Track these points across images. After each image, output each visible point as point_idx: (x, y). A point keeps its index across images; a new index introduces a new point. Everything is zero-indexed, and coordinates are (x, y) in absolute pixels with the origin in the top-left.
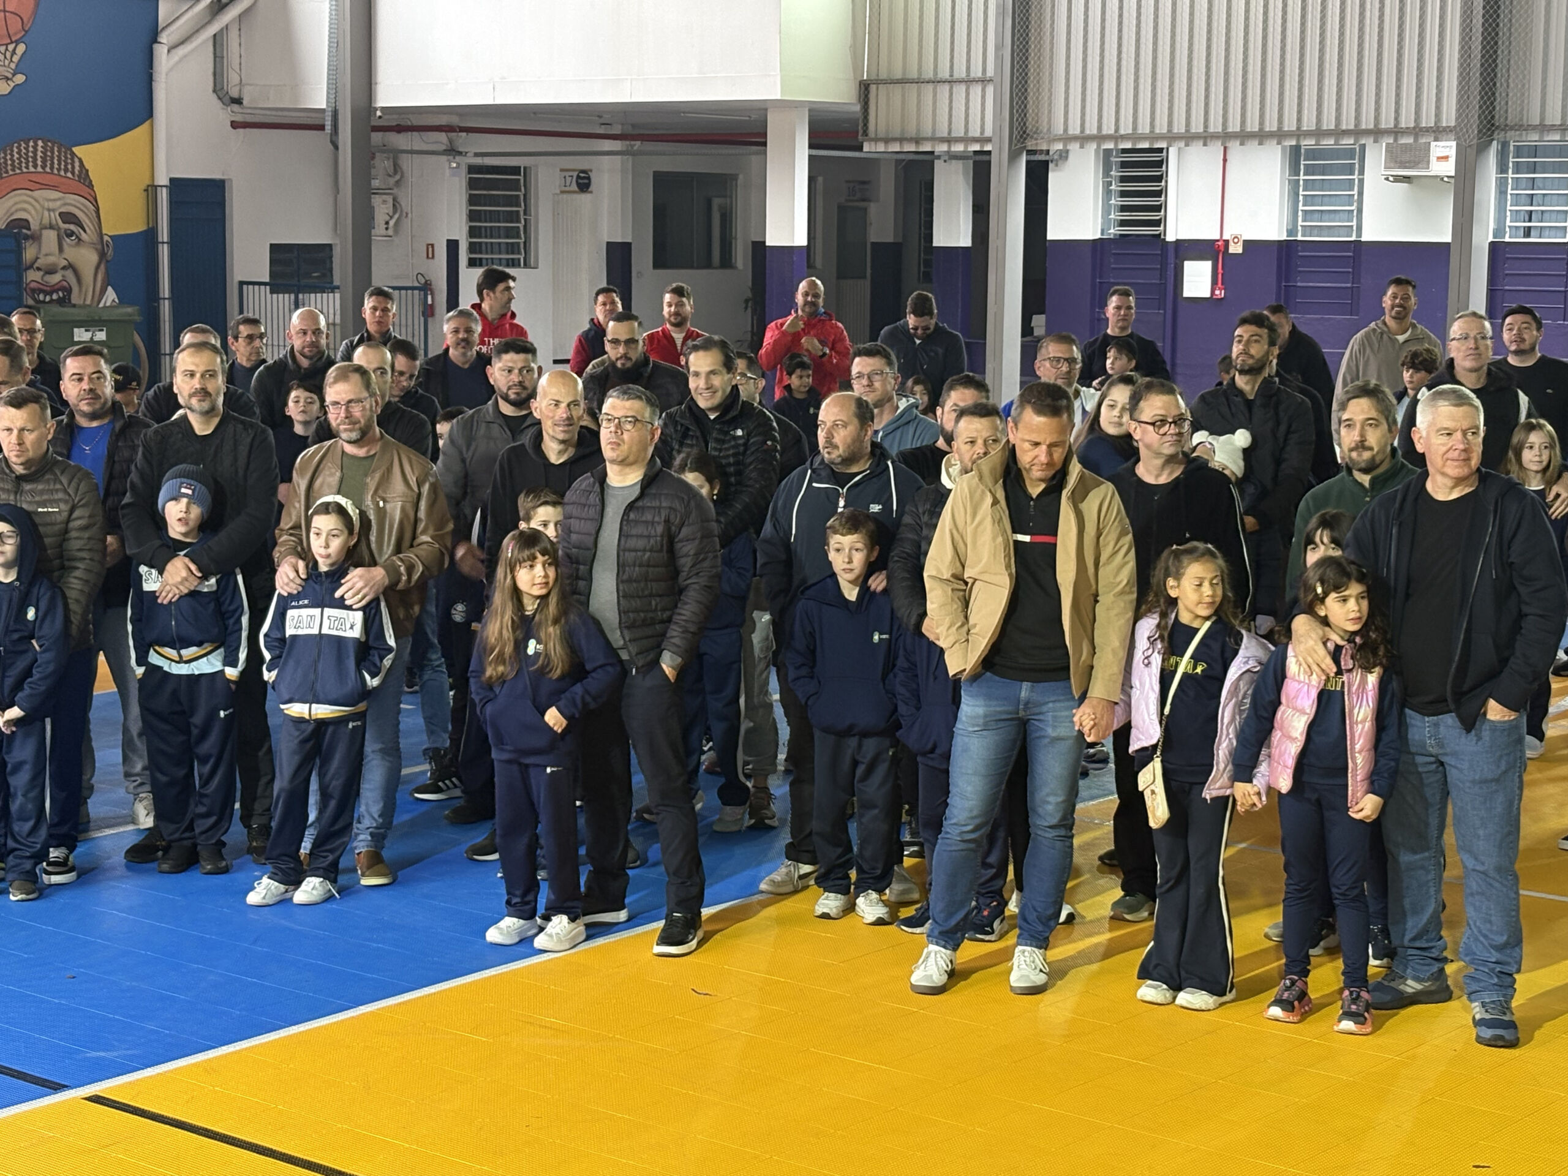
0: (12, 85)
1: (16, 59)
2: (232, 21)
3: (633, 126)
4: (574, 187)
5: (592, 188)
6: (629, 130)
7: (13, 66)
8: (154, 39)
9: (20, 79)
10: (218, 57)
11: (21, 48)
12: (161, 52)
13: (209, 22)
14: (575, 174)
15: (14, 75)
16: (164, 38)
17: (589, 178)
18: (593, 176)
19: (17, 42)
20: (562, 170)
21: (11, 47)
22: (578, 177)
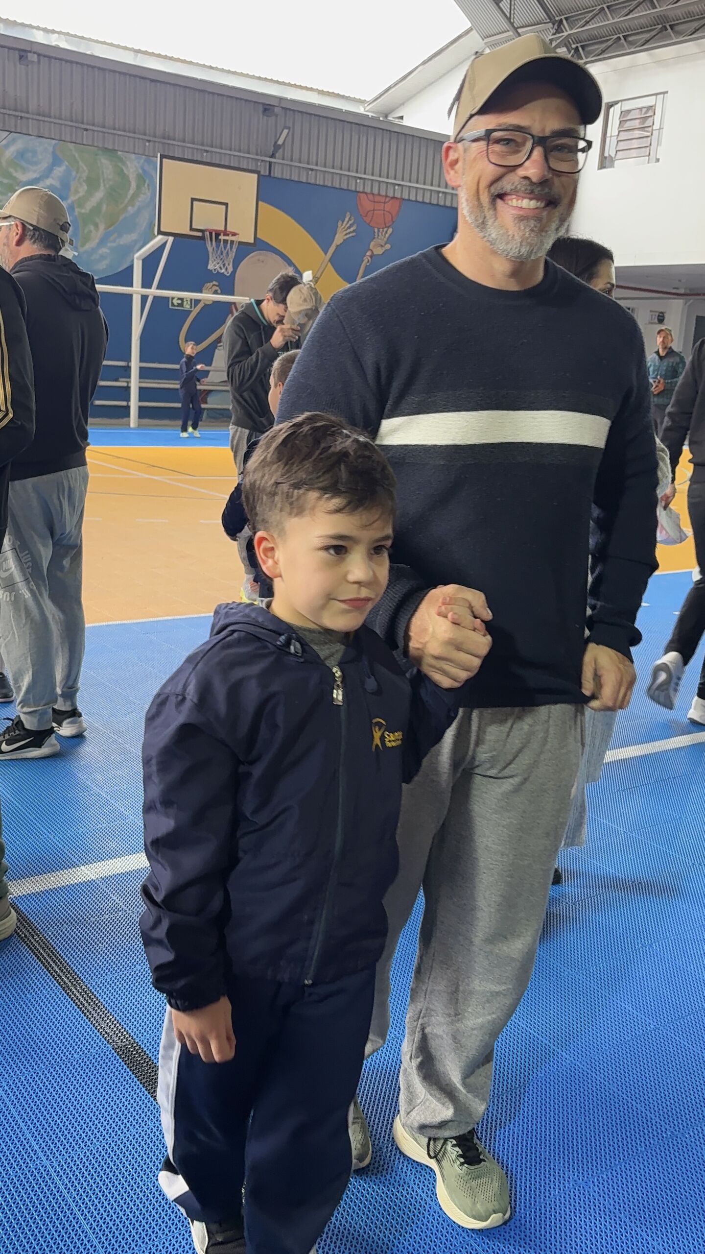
0: (384, 249)
1: (387, 236)
3: (691, 290)
4: (656, 320)
5: (665, 321)
6: (688, 292)
7: (385, 239)
9: (388, 246)
11: (390, 230)
14: (657, 314)
15: (385, 244)
17: (664, 317)
18: (666, 316)
19: (388, 227)
20: (651, 311)
21: (385, 229)
22: (659, 316)
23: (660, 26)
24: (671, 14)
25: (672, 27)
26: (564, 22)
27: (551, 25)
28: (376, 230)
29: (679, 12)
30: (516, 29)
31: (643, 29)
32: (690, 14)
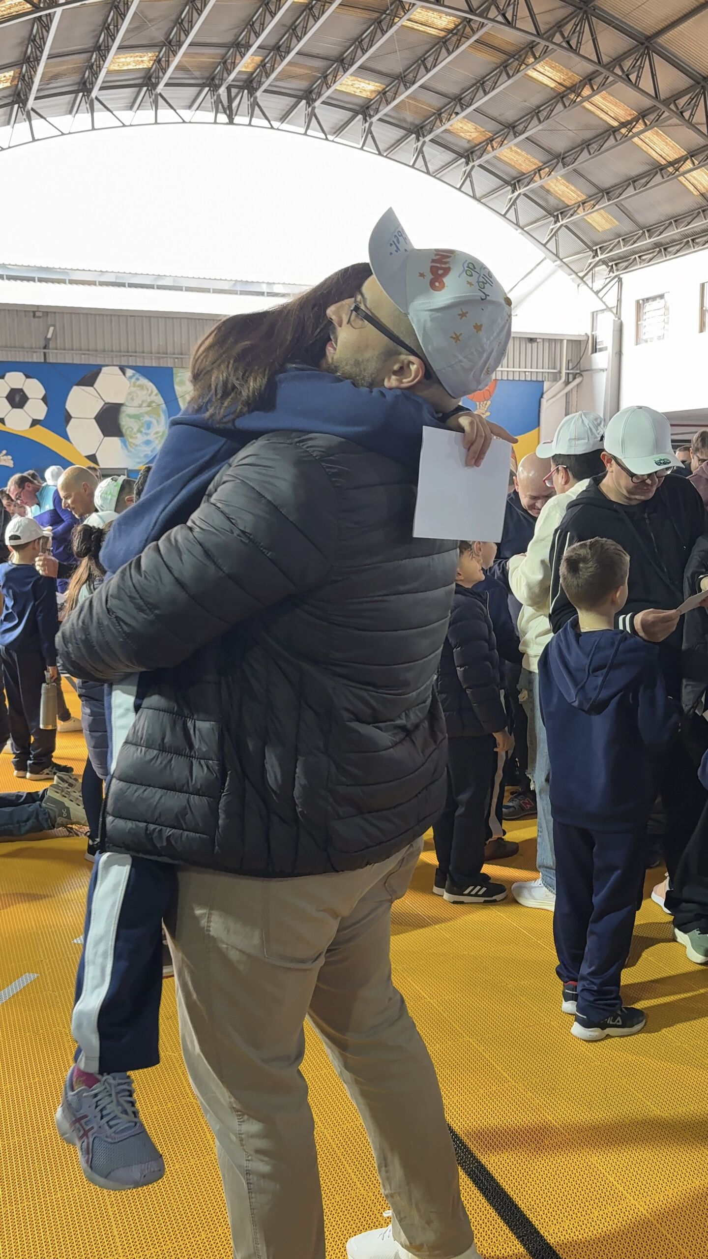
1: (486, 406)
2: (574, 387)
7: (485, 409)
8: (542, 397)
9: (488, 414)
10: (567, 403)
11: (489, 402)
12: (544, 401)
13: (564, 389)
15: (486, 412)
16: (545, 396)
19: (487, 400)
21: (485, 402)
23: (658, 249)
24: (663, 241)
25: (665, 249)
26: (598, 250)
27: (591, 253)
28: (478, 403)
29: (668, 240)
30: (561, 260)
31: (647, 250)
32: (674, 241)
